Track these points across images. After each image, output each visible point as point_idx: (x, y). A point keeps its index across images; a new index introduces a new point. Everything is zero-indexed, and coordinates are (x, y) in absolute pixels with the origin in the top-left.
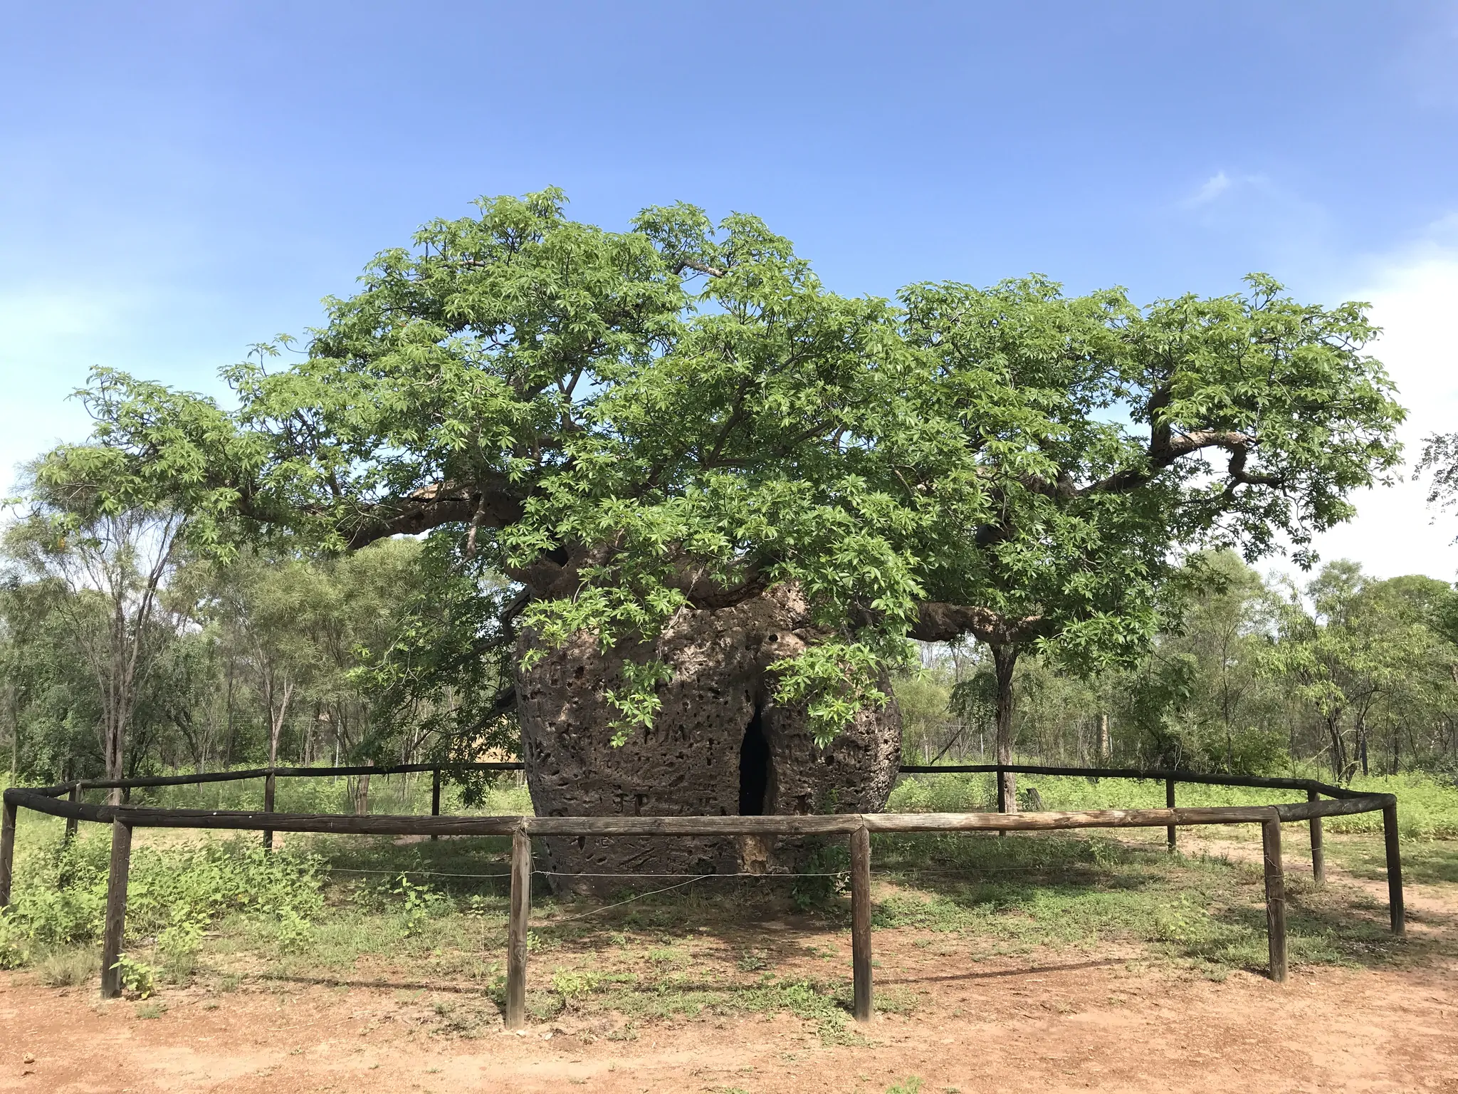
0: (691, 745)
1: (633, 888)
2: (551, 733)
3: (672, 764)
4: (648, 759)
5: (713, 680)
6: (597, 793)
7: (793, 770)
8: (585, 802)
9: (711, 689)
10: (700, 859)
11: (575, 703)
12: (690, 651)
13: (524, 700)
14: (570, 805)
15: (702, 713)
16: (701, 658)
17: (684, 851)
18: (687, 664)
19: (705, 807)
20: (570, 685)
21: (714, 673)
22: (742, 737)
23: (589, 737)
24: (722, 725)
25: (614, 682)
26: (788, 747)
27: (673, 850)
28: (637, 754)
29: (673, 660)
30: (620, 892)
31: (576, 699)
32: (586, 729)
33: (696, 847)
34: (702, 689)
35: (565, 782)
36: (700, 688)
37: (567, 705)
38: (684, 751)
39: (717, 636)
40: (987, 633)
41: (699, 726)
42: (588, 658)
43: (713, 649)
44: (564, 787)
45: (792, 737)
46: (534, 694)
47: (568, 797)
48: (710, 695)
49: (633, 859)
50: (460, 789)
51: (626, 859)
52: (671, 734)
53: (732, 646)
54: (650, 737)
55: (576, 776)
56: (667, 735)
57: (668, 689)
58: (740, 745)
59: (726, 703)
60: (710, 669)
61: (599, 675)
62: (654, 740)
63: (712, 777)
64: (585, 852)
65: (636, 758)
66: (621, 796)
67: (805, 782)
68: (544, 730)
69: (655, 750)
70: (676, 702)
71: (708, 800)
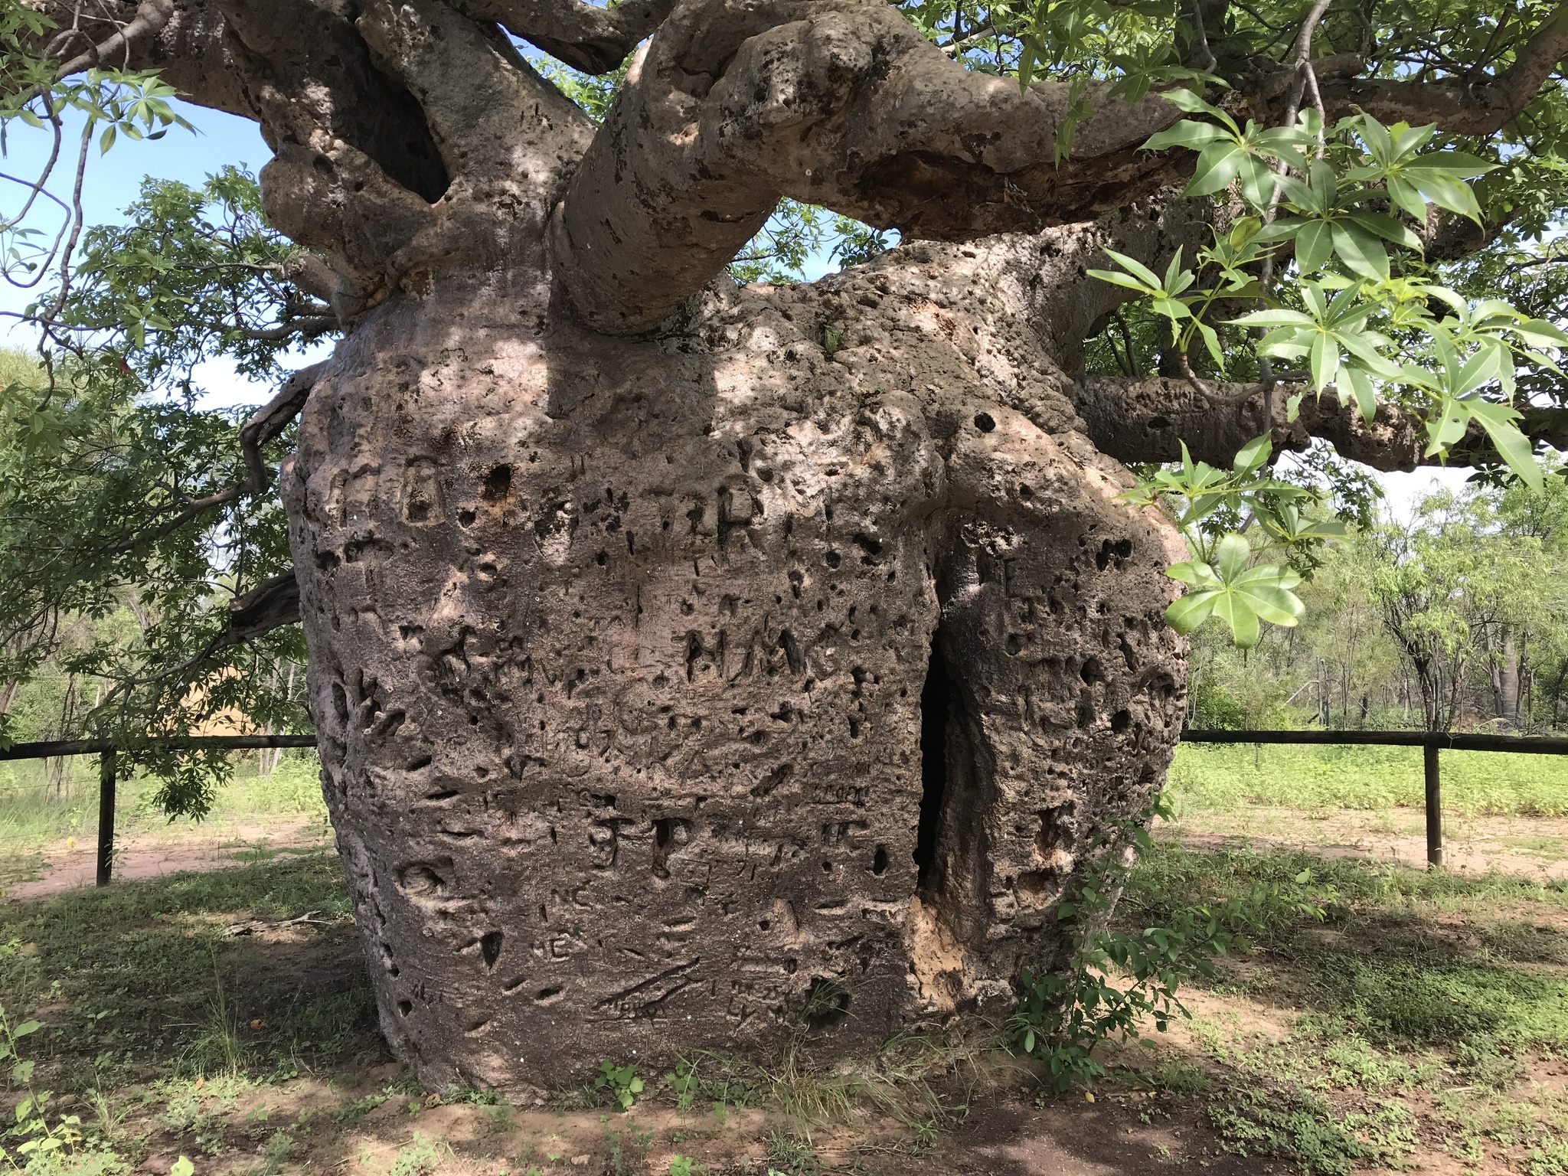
0: (808, 686)
1: (633, 1060)
2: (408, 655)
3: (758, 737)
4: (696, 722)
5: (865, 513)
6: (543, 815)
7: (1036, 747)
8: (507, 842)
9: (861, 538)
10: (815, 981)
11: (487, 567)
12: (805, 434)
13: (323, 566)
14: (462, 850)
15: (835, 600)
16: (833, 456)
17: (776, 962)
18: (798, 470)
19: (836, 845)
20: (468, 517)
21: (870, 497)
22: (923, 665)
23: (522, 665)
24: (882, 633)
25: (600, 511)
26: (1025, 691)
27: (747, 960)
28: (666, 709)
29: (763, 456)
30: (598, 1073)
31: (489, 557)
32: (518, 641)
33: (809, 951)
34: (839, 537)
35: (446, 788)
36: (831, 534)
37: (460, 577)
38: (793, 701)
39: (863, 405)
40: (1380, 443)
41: (830, 633)
42: (522, 444)
43: (858, 436)
44: (445, 803)
45: (1031, 665)
46: (356, 547)
47: (457, 827)
48: (858, 553)
49: (638, 988)
50: (156, 784)
51: (617, 988)
52: (759, 653)
53: (907, 429)
54: (700, 662)
55: (482, 771)
56: (749, 657)
57: (752, 534)
58: (921, 683)
59: (892, 576)
60: (858, 484)
61: (557, 491)
62: (713, 671)
63: (862, 769)
64: (500, 972)
65: (663, 721)
66: (612, 824)
67: (1062, 775)
68: (384, 646)
69: (717, 697)
70: (775, 566)
71: (844, 826)
